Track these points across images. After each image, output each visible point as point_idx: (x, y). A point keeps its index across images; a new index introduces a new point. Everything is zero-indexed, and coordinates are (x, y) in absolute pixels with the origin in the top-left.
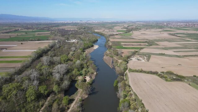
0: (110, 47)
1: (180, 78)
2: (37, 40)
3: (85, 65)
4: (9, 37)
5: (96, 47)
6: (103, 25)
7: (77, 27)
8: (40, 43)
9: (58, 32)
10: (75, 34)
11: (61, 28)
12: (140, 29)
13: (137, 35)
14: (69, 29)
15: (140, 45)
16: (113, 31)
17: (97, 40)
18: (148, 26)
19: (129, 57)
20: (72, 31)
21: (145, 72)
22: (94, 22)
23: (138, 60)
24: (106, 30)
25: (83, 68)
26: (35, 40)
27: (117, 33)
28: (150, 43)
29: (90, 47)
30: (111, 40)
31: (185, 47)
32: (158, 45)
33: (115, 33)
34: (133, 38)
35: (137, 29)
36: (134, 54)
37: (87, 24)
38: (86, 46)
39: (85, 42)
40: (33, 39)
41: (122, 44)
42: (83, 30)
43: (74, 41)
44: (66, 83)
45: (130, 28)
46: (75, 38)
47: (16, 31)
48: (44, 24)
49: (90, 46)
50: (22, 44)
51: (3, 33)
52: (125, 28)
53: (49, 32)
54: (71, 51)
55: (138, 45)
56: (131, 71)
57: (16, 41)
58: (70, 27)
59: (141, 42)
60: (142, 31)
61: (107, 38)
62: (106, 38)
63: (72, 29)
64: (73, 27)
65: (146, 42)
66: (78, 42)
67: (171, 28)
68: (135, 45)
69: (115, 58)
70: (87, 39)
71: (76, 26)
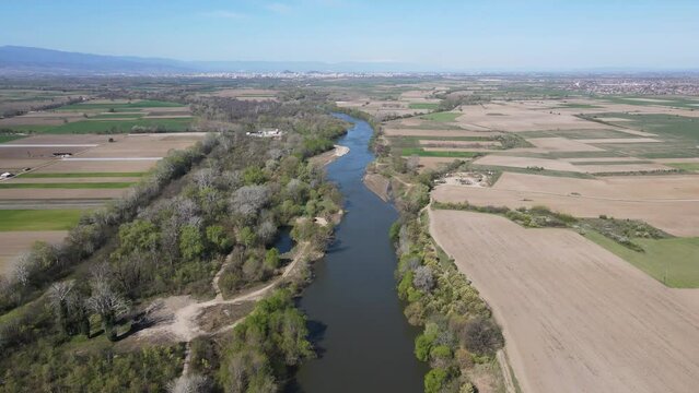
0: (384, 151)
1: (562, 221)
2: (154, 129)
3: (312, 193)
4: (62, 122)
5: (341, 151)
6: (365, 86)
7: (275, 92)
8: (165, 139)
9: (215, 109)
10: (272, 115)
11: (223, 94)
12: (488, 100)
13: (473, 118)
14: (251, 99)
15: (478, 146)
16: (398, 106)
17: (346, 133)
18: (518, 89)
19: (435, 176)
20: (261, 104)
21: (475, 209)
22: (334, 75)
23: (463, 182)
24: (373, 103)
25: (307, 199)
26: (149, 132)
27: (411, 112)
28: (510, 142)
29: (323, 152)
30: (389, 132)
31: (612, 151)
32: (531, 146)
33: (401, 113)
34: (459, 128)
35: (476, 100)
36: (453, 168)
37: (310, 81)
38: (312, 148)
39: (308, 137)
40: (144, 128)
41: (422, 142)
42: (298, 102)
43: (272, 133)
44: (267, 227)
45: (453, 97)
46: (274, 128)
47: (73, 103)
48: (160, 82)
49: (323, 148)
50: (111, 140)
51: (37, 110)
52: (437, 97)
53: (186, 108)
54: (269, 158)
55: (468, 146)
56: (437, 206)
57: (90, 132)
58: (252, 91)
59: (480, 139)
60: (494, 108)
61: (376, 126)
62: (372, 127)
63: (259, 100)
64: (262, 92)
65: (496, 139)
66: (284, 139)
67: (592, 96)
68: (461, 147)
69: (398, 178)
70: (314, 127)
71: (271, 88)
